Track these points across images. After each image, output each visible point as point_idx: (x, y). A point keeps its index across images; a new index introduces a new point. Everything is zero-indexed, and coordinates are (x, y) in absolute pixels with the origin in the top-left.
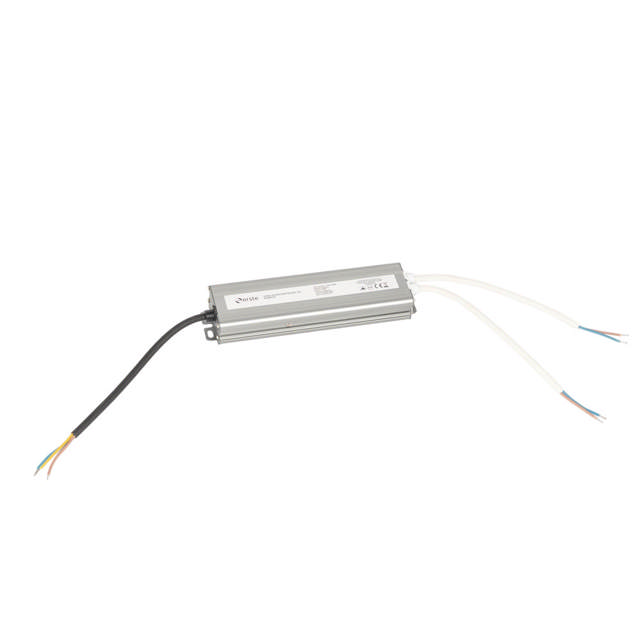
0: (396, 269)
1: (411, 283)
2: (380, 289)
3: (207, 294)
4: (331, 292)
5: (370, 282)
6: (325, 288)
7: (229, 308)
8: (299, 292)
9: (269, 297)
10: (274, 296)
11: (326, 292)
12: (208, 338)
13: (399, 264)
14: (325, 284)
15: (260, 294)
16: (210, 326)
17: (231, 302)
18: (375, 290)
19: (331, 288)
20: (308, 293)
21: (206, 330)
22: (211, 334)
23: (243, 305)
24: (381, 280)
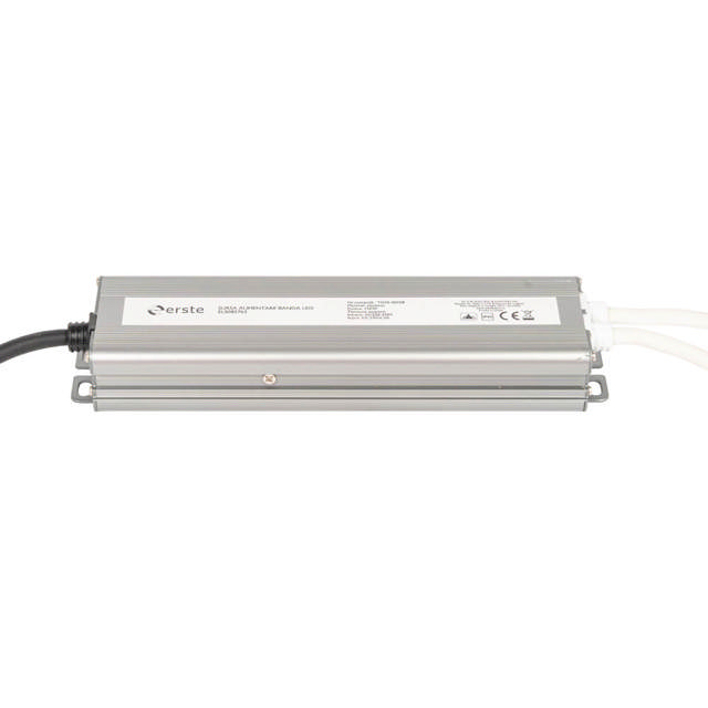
0: (567, 290)
1: (594, 319)
2: (512, 322)
4: (387, 316)
5: (490, 307)
6: (375, 306)
7: (129, 322)
9: (232, 310)
10: (242, 310)
11: (376, 315)
12: (77, 398)
13: (577, 279)
14: (375, 300)
18: (498, 322)
19: (388, 308)
24: (518, 305)
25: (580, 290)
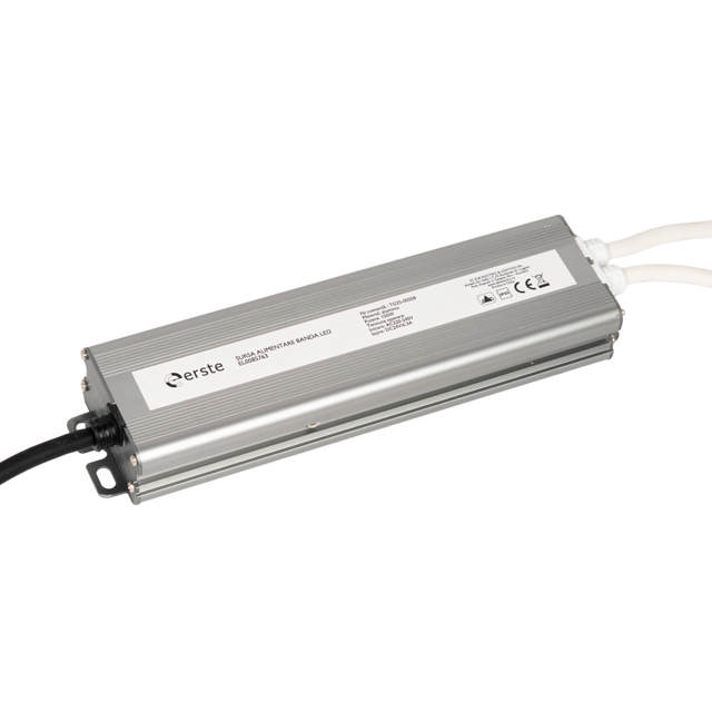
0: (553, 233)
1: (603, 266)
2: (530, 294)
3: (81, 370)
4: (409, 320)
5: (501, 280)
6: (387, 313)
7: (152, 406)
8: (326, 333)
9: (248, 359)
10: (263, 354)
11: (398, 322)
12: (102, 491)
13: (561, 218)
14: (386, 302)
15: (225, 353)
16: (103, 454)
17: (153, 389)
18: (518, 298)
19: (404, 310)
20: (346, 332)
21: (93, 468)
22: (107, 478)
23: (188, 391)
24: (525, 270)
25: (572, 234)
